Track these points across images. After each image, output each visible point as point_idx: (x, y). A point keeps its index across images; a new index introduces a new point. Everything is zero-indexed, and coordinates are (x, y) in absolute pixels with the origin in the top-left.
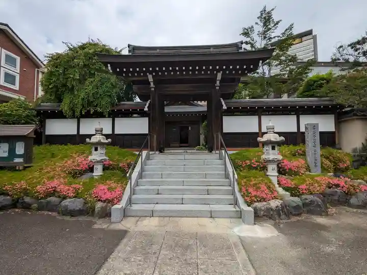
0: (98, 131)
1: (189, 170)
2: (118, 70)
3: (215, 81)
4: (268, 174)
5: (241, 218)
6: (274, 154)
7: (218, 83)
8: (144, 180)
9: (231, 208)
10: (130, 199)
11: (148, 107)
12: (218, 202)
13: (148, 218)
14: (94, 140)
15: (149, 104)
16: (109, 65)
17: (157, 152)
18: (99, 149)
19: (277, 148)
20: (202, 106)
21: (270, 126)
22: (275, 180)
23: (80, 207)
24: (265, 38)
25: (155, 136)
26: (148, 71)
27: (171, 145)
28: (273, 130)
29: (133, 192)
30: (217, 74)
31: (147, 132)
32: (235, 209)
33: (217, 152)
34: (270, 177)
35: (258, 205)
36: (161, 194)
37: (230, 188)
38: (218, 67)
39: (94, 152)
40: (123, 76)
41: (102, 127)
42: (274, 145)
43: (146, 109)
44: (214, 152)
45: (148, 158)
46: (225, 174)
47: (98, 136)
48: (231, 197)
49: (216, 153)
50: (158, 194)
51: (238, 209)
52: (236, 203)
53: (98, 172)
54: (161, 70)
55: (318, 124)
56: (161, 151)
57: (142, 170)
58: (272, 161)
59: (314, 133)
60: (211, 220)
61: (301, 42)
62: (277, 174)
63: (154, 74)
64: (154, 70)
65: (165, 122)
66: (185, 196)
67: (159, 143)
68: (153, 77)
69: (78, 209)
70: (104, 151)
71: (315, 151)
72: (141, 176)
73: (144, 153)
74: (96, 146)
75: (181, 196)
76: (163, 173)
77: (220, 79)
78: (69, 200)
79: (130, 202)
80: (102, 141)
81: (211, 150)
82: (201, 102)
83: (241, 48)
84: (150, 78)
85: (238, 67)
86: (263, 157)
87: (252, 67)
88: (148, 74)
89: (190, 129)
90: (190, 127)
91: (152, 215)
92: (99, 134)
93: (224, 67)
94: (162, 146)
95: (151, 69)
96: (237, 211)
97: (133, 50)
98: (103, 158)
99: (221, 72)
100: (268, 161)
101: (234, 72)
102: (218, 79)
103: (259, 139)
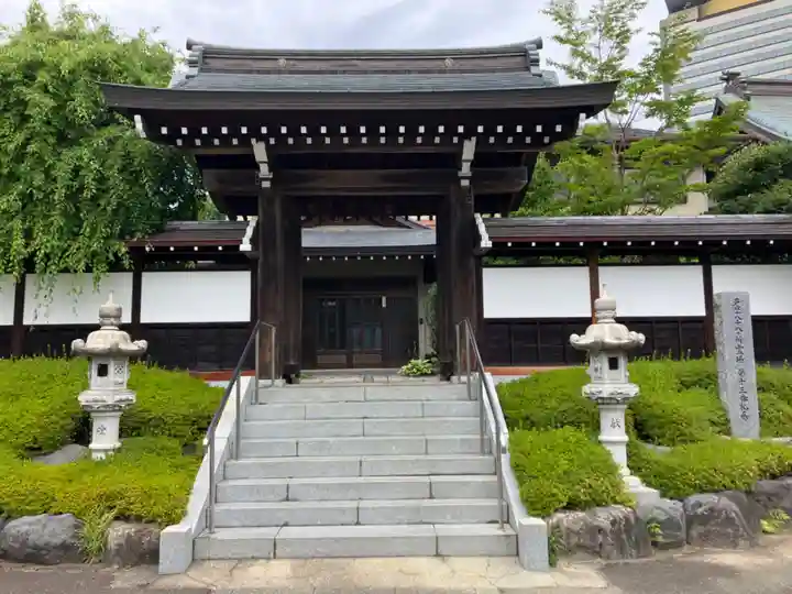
0: (108, 316)
1: (377, 432)
2: (164, 131)
3: (455, 159)
4: (601, 438)
5: (518, 554)
6: (614, 381)
7: (466, 169)
9: (494, 530)
11: (252, 241)
12: (458, 515)
13: (261, 561)
14: (96, 342)
15: (256, 230)
16: (138, 118)
17: (280, 382)
18: (111, 369)
19: (622, 362)
20: (421, 232)
21: (606, 302)
22: (619, 456)
23: (63, 537)
25: (273, 332)
26: (254, 134)
27: (321, 360)
28: (611, 314)
29: (215, 496)
30: (460, 145)
31: (245, 317)
32: (501, 532)
33: (464, 378)
34: (608, 448)
35: (564, 518)
36: (295, 500)
37: (495, 478)
38: (461, 129)
39: (95, 379)
40: (175, 144)
42: (614, 355)
43: (245, 246)
44: (454, 378)
45: (255, 397)
46: (482, 440)
47: (109, 332)
48: (494, 503)
49: (460, 383)
50: (287, 499)
51: (510, 531)
52: (506, 518)
53: (105, 438)
54: (294, 132)
55: (747, 297)
56: (289, 376)
58: (610, 402)
59: (738, 320)
60: (436, 561)
62: (626, 438)
63: (272, 141)
65: (304, 281)
66: (363, 504)
67: (284, 353)
68: (269, 148)
70: (124, 377)
71: (741, 372)
72: (235, 450)
73: (245, 381)
74: (103, 362)
75: (353, 504)
76: (301, 440)
77: (471, 157)
78: (26, 519)
79: (208, 521)
80: (122, 347)
81: (447, 372)
82: (419, 219)
83: (536, 62)
84: (260, 152)
85: (519, 129)
86: (587, 389)
87: (559, 128)
88: (253, 141)
89: (384, 305)
90: (384, 299)
91: (272, 555)
92: (112, 324)
93: (480, 129)
94: (292, 363)
95: (264, 130)
96: (508, 536)
97: (205, 58)
98: (124, 397)
99: (474, 139)
100: (600, 401)
101: (510, 140)
102: (464, 157)
103: (574, 338)
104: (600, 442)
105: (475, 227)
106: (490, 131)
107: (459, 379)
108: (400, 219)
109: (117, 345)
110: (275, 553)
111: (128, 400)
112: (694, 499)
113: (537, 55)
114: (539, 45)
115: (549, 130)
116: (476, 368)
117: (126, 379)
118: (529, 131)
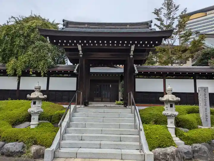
0: (37, 89)
1: (107, 121)
2: (55, 41)
3: (129, 50)
4: (167, 126)
5: (144, 160)
6: (172, 111)
7: (132, 53)
8: (71, 128)
9: (137, 152)
10: (59, 144)
11: (77, 70)
13: (72, 159)
14: (33, 95)
15: (78, 67)
16: (48, 37)
17: (83, 106)
18: (37, 103)
19: (174, 106)
20: (120, 69)
21: (169, 89)
22: (172, 132)
23: (19, 149)
24: (169, 18)
25: (81, 93)
26: (78, 42)
27: (95, 99)
28: (171, 92)
29: (62, 138)
30: (131, 47)
31: (75, 89)
32: (139, 153)
33: (130, 107)
34: (169, 129)
35: (158, 150)
36: (84, 140)
37: (138, 136)
38: (131, 42)
39: (32, 105)
40: (58, 45)
41: (40, 86)
42: (172, 104)
43: (75, 71)
44: (127, 107)
45: (75, 110)
46: (135, 125)
47: (37, 93)
48: (138, 144)
50: (82, 140)
51: (142, 153)
52: (141, 149)
53: (35, 121)
54: (88, 42)
55: (207, 88)
56: (86, 104)
57: (70, 120)
58: (171, 116)
59: (205, 95)
61: (206, 16)
62: (175, 127)
63: (82, 45)
64: (83, 42)
65: (90, 80)
66: (102, 142)
67: (84, 99)
68: (82, 47)
69: (17, 150)
70: (40, 105)
71: (206, 109)
72: (68, 126)
73: (72, 106)
74: (35, 101)
75: (99, 142)
76: (86, 123)
77: (133, 50)
79: (59, 146)
80: (40, 97)
81: (126, 105)
82: (119, 66)
83: (151, 26)
84: (80, 47)
85: (146, 42)
86: (164, 112)
87: (157, 42)
88: (78, 45)
89: (110, 87)
90: (110, 85)
91: (76, 157)
92: (38, 91)
93: (136, 42)
94: (86, 101)
95: (80, 42)
96: (142, 155)
97: (67, 24)
98: (40, 110)
99: (134, 45)
100: (167, 116)
101: (144, 45)
102: (131, 50)
103: (160, 98)
104: (167, 127)
105: (134, 68)
106: (138, 43)
107: (129, 107)
108: (115, 66)
109: (39, 96)
110: (77, 157)
111: (41, 111)
112: (194, 145)
113: (151, 24)
114: (152, 22)
115: (154, 43)
116: (133, 104)
117: (41, 106)
118: (149, 43)
